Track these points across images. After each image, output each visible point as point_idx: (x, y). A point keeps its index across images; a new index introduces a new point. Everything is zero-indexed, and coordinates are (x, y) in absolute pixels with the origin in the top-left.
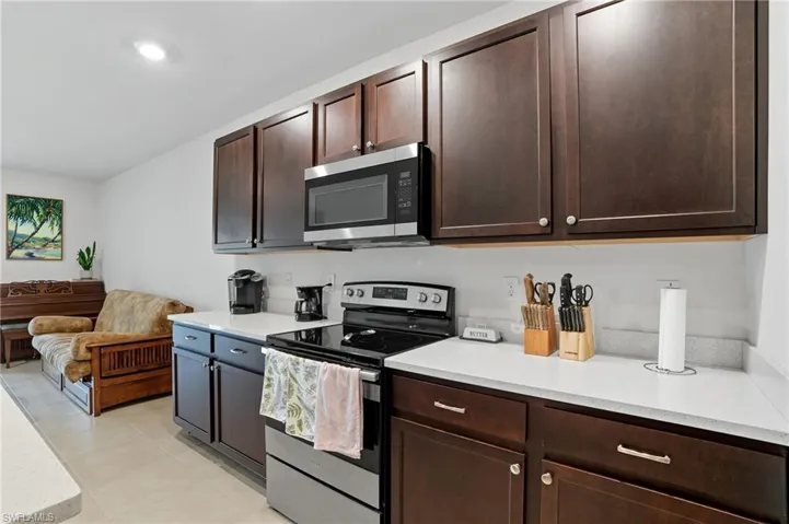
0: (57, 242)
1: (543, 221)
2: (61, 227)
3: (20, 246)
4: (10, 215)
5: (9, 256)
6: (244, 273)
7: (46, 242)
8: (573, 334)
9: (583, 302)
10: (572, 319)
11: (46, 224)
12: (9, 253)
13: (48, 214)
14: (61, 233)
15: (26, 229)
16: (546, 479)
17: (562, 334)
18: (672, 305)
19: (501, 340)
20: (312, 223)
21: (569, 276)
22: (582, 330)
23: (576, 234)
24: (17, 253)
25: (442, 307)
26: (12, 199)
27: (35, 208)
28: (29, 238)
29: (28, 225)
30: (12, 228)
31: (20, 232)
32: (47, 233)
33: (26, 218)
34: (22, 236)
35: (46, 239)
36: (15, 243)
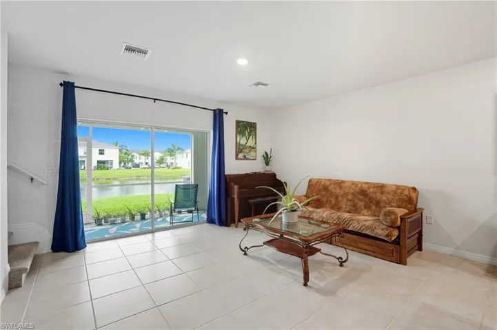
0: (253, 148)
2: (256, 139)
3: (241, 152)
4: (237, 132)
5: (237, 158)
11: (251, 138)
12: (237, 155)
14: (256, 143)
15: (243, 141)
24: (241, 155)
26: (238, 122)
27: (246, 128)
28: (244, 146)
29: (244, 138)
30: (238, 140)
31: (241, 143)
32: (251, 143)
33: (244, 135)
34: (242, 145)
35: (250, 147)
36: (239, 149)
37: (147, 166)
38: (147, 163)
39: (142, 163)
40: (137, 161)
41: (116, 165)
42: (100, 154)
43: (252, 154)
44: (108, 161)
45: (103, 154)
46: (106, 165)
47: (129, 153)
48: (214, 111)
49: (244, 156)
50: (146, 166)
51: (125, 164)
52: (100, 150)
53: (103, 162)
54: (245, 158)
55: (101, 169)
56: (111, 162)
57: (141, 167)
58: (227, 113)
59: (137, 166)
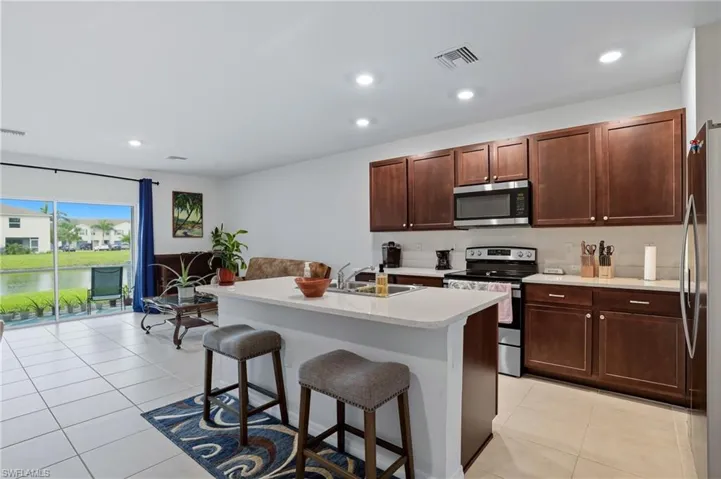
0: (199, 224)
1: (593, 218)
2: (202, 213)
3: (180, 228)
4: (174, 205)
5: (174, 236)
6: (390, 243)
7: (194, 224)
8: (605, 267)
9: (609, 253)
10: (605, 260)
11: (194, 211)
12: (175, 232)
13: (194, 204)
14: (201, 217)
15: (183, 215)
16: (602, 317)
17: (600, 268)
18: (650, 253)
19: (564, 274)
20: (458, 217)
21: (603, 242)
22: (609, 265)
23: (607, 224)
24: (179, 232)
25: (533, 258)
26: (176, 194)
27: (188, 200)
28: (185, 221)
29: (184, 212)
30: (176, 215)
31: (180, 217)
32: (194, 217)
33: (183, 207)
34: (181, 220)
35: (193, 222)
36: (178, 225)
37: (107, 247)
38: (106, 242)
39: (98, 241)
40: (87, 238)
41: (44, 245)
42: (11, 226)
43: (197, 230)
44: (28, 239)
45: (18, 226)
46: (25, 246)
47: (70, 224)
48: (141, 181)
49: (185, 233)
50: (103, 247)
51: (64, 243)
52: (11, 220)
53: (19, 241)
54: (186, 235)
55: (14, 253)
56: (35, 241)
57: (95, 248)
58: (158, 184)
59: (89, 246)
